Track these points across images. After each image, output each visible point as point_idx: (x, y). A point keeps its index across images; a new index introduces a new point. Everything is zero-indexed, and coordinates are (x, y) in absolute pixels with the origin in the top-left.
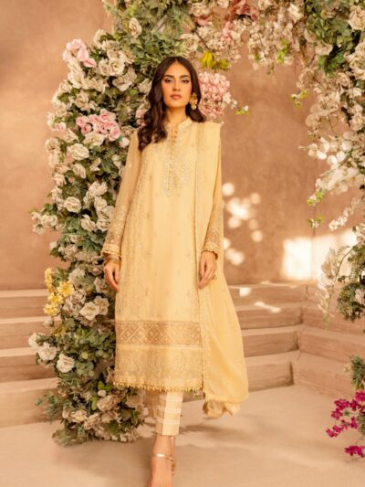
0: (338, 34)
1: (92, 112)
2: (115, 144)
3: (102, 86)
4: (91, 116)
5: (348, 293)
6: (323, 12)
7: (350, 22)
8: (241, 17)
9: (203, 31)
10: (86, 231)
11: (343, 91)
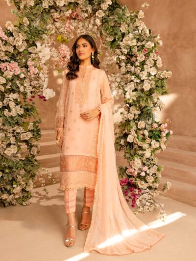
0: (116, 34)
1: (7, 61)
2: (18, 76)
3: (11, 49)
4: (6, 63)
5: (118, 141)
6: (110, 22)
7: (121, 29)
8: (75, 19)
9: (58, 24)
10: (6, 117)
11: (117, 56)
